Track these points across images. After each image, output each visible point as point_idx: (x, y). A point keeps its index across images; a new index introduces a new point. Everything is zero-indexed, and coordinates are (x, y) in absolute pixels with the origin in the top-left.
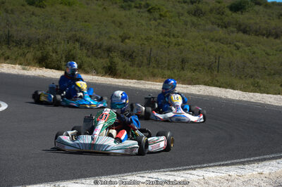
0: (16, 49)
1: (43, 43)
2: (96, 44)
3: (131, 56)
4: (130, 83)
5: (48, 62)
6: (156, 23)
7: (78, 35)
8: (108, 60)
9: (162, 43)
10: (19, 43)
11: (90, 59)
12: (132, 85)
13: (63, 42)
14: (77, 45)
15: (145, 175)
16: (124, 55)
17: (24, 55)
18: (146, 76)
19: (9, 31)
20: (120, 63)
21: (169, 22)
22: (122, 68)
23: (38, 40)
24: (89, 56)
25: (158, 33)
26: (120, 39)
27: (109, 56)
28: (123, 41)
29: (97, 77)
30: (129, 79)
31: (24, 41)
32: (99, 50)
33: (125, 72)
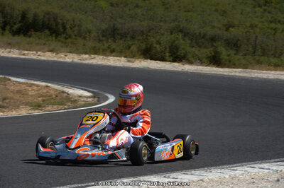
0: (121, 42)
1: (147, 36)
2: (200, 33)
3: (235, 45)
4: (236, 72)
5: (152, 53)
6: (262, 10)
7: (182, 26)
9: (268, 30)
10: (123, 36)
11: (194, 49)
12: (237, 74)
13: (166, 33)
14: (180, 35)
15: (255, 166)
16: (229, 44)
18: (251, 64)
19: (114, 24)
20: (224, 53)
21: (275, 8)
22: (226, 57)
23: (142, 31)
24: (193, 47)
25: (262, 20)
26: (225, 29)
27: (212, 46)
28: (227, 30)
29: (200, 68)
30: (234, 68)
31: (128, 34)
32: (203, 40)
33: (230, 61)
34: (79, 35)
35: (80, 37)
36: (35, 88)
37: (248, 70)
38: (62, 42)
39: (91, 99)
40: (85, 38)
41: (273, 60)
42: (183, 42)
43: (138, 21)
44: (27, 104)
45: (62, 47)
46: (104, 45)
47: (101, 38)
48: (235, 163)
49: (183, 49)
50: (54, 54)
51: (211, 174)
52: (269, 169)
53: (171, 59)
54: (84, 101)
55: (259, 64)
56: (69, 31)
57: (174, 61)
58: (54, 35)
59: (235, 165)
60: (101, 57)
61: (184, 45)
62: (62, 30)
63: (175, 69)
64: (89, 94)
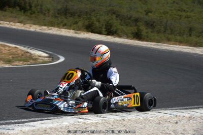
0: (71, 18)
2: (127, 16)
3: (152, 25)
4: (151, 44)
5: (93, 28)
7: (115, 10)
9: (175, 16)
10: (73, 14)
11: (122, 27)
12: (152, 46)
13: (104, 14)
14: (114, 16)
15: (161, 111)
16: (147, 24)
17: (76, 23)
18: (163, 40)
19: (66, 6)
20: (144, 31)
22: (145, 34)
23: (87, 12)
24: (122, 25)
25: (173, 9)
26: (145, 13)
27: (136, 25)
28: (147, 14)
29: (127, 40)
30: (150, 42)
31: (76, 13)
32: (129, 21)
33: (147, 37)
34: (41, 12)
35: (42, 13)
36: (7, 48)
37: (160, 44)
38: (29, 17)
39: (47, 59)
40: (45, 14)
41: (179, 38)
42: (115, 21)
45: (28, 20)
46: (58, 20)
47: (57, 15)
49: (115, 26)
50: (22, 25)
51: (130, 116)
52: (171, 114)
53: (106, 33)
54: (42, 60)
55: (169, 40)
56: (33, 9)
57: (108, 34)
58: (23, 11)
60: (56, 29)
61: (116, 23)
62: (28, 8)
63: (109, 41)
64: (46, 55)
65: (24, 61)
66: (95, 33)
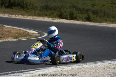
0: (50, 11)
1: (61, 9)
2: (82, 8)
3: (96, 13)
4: (97, 24)
5: (63, 16)
7: (75, 5)
8: (87, 15)
9: (110, 7)
10: (51, 9)
11: (79, 15)
12: (97, 25)
13: (69, 8)
14: (74, 9)
15: (105, 62)
16: (94, 12)
18: (103, 21)
19: (47, 5)
20: (92, 16)
23: (58, 7)
24: (79, 14)
25: (108, 3)
26: (92, 6)
27: (87, 13)
29: (82, 22)
30: (96, 22)
31: (53, 8)
32: (83, 11)
33: (94, 20)
34: (33, 8)
35: (33, 9)
36: (15, 30)
37: (102, 23)
38: (26, 11)
39: (37, 35)
40: (35, 10)
41: (112, 19)
42: (75, 12)
43: (56, 3)
44: (11, 36)
45: (26, 13)
46: (42, 12)
47: (42, 10)
48: (97, 61)
49: (75, 15)
50: (22, 16)
51: (87, 65)
52: (110, 63)
53: (70, 18)
54: (35, 35)
55: (106, 21)
56: (28, 7)
57: (71, 19)
58: (22, 8)
59: (97, 62)
60: (42, 17)
62: (26, 7)
63: (72, 23)
64: (37, 33)
65: (24, 36)
66: (64, 19)
